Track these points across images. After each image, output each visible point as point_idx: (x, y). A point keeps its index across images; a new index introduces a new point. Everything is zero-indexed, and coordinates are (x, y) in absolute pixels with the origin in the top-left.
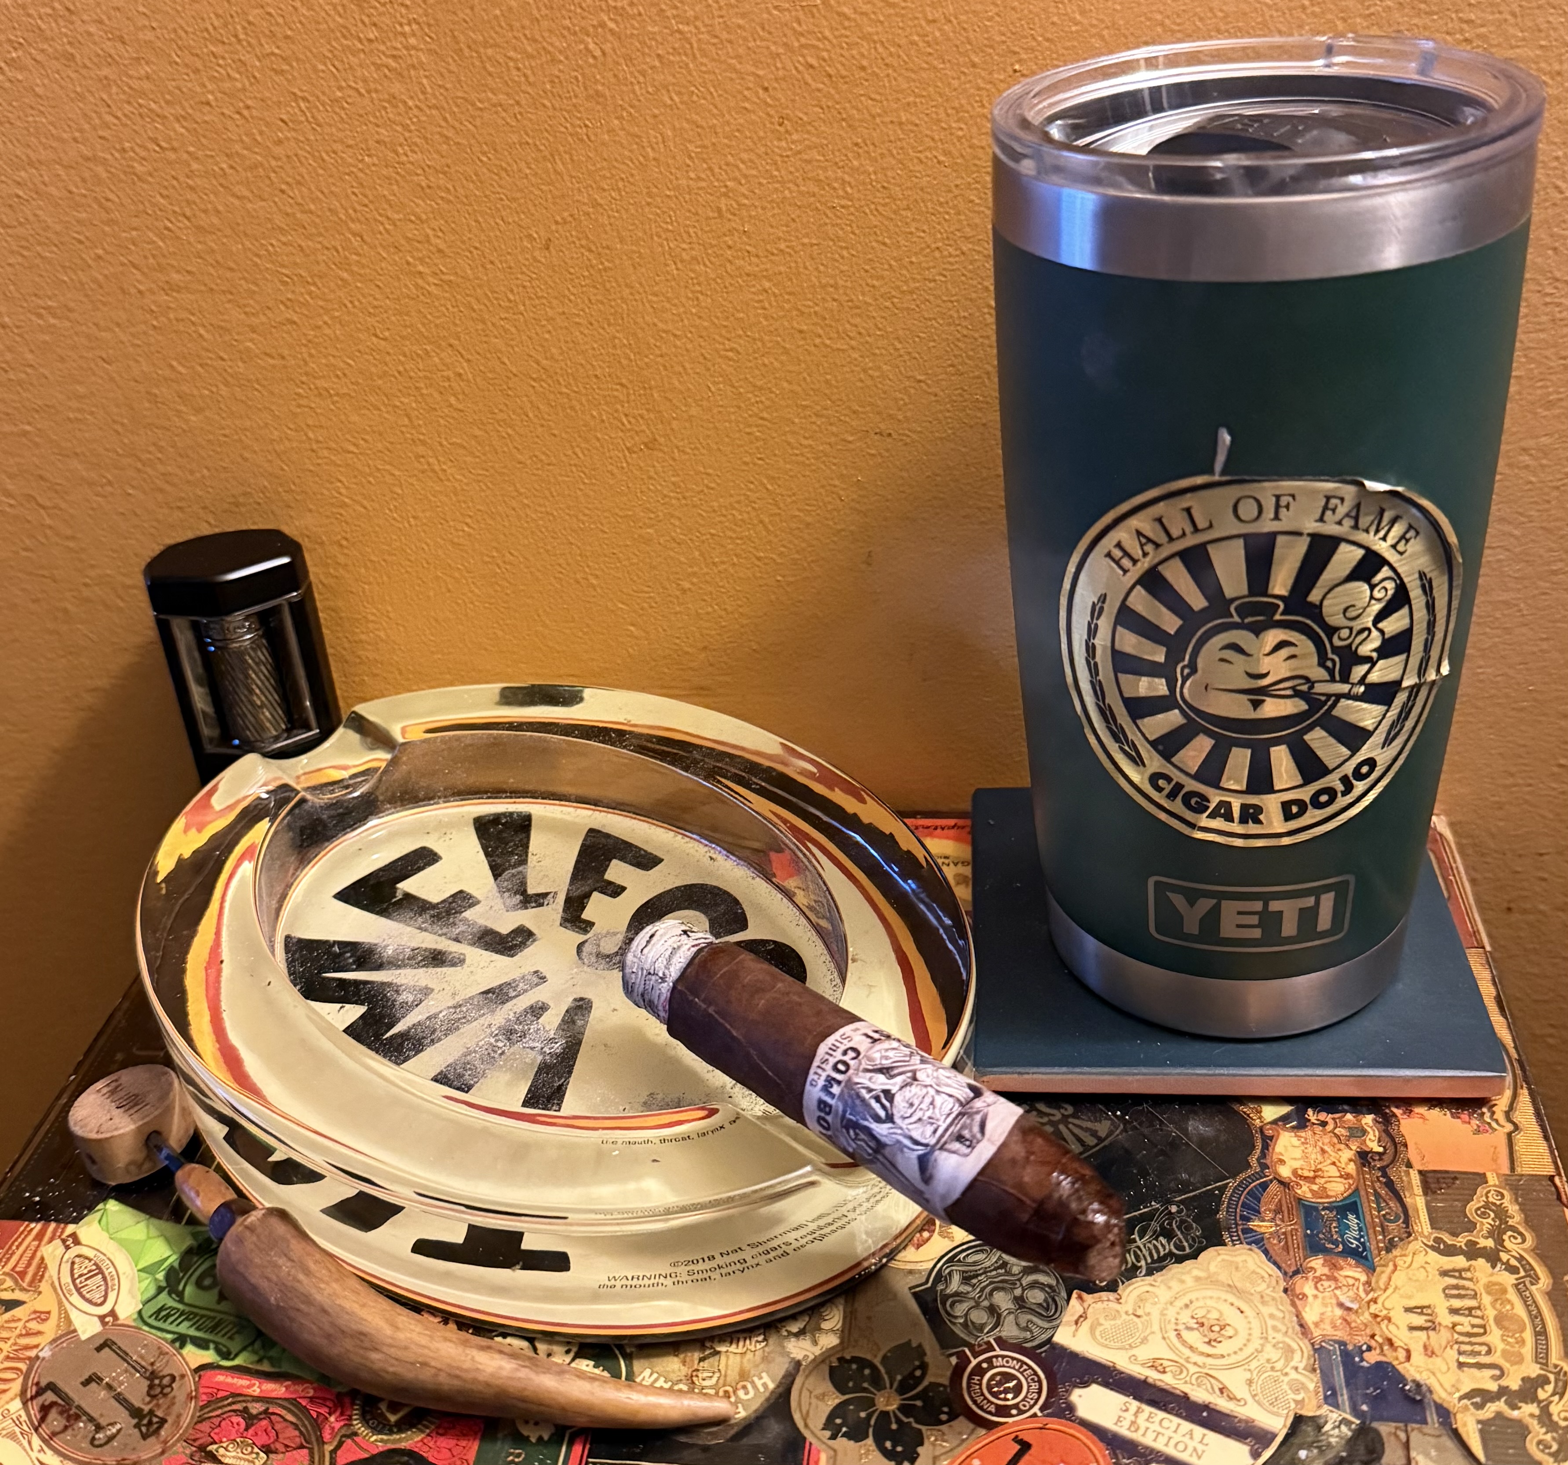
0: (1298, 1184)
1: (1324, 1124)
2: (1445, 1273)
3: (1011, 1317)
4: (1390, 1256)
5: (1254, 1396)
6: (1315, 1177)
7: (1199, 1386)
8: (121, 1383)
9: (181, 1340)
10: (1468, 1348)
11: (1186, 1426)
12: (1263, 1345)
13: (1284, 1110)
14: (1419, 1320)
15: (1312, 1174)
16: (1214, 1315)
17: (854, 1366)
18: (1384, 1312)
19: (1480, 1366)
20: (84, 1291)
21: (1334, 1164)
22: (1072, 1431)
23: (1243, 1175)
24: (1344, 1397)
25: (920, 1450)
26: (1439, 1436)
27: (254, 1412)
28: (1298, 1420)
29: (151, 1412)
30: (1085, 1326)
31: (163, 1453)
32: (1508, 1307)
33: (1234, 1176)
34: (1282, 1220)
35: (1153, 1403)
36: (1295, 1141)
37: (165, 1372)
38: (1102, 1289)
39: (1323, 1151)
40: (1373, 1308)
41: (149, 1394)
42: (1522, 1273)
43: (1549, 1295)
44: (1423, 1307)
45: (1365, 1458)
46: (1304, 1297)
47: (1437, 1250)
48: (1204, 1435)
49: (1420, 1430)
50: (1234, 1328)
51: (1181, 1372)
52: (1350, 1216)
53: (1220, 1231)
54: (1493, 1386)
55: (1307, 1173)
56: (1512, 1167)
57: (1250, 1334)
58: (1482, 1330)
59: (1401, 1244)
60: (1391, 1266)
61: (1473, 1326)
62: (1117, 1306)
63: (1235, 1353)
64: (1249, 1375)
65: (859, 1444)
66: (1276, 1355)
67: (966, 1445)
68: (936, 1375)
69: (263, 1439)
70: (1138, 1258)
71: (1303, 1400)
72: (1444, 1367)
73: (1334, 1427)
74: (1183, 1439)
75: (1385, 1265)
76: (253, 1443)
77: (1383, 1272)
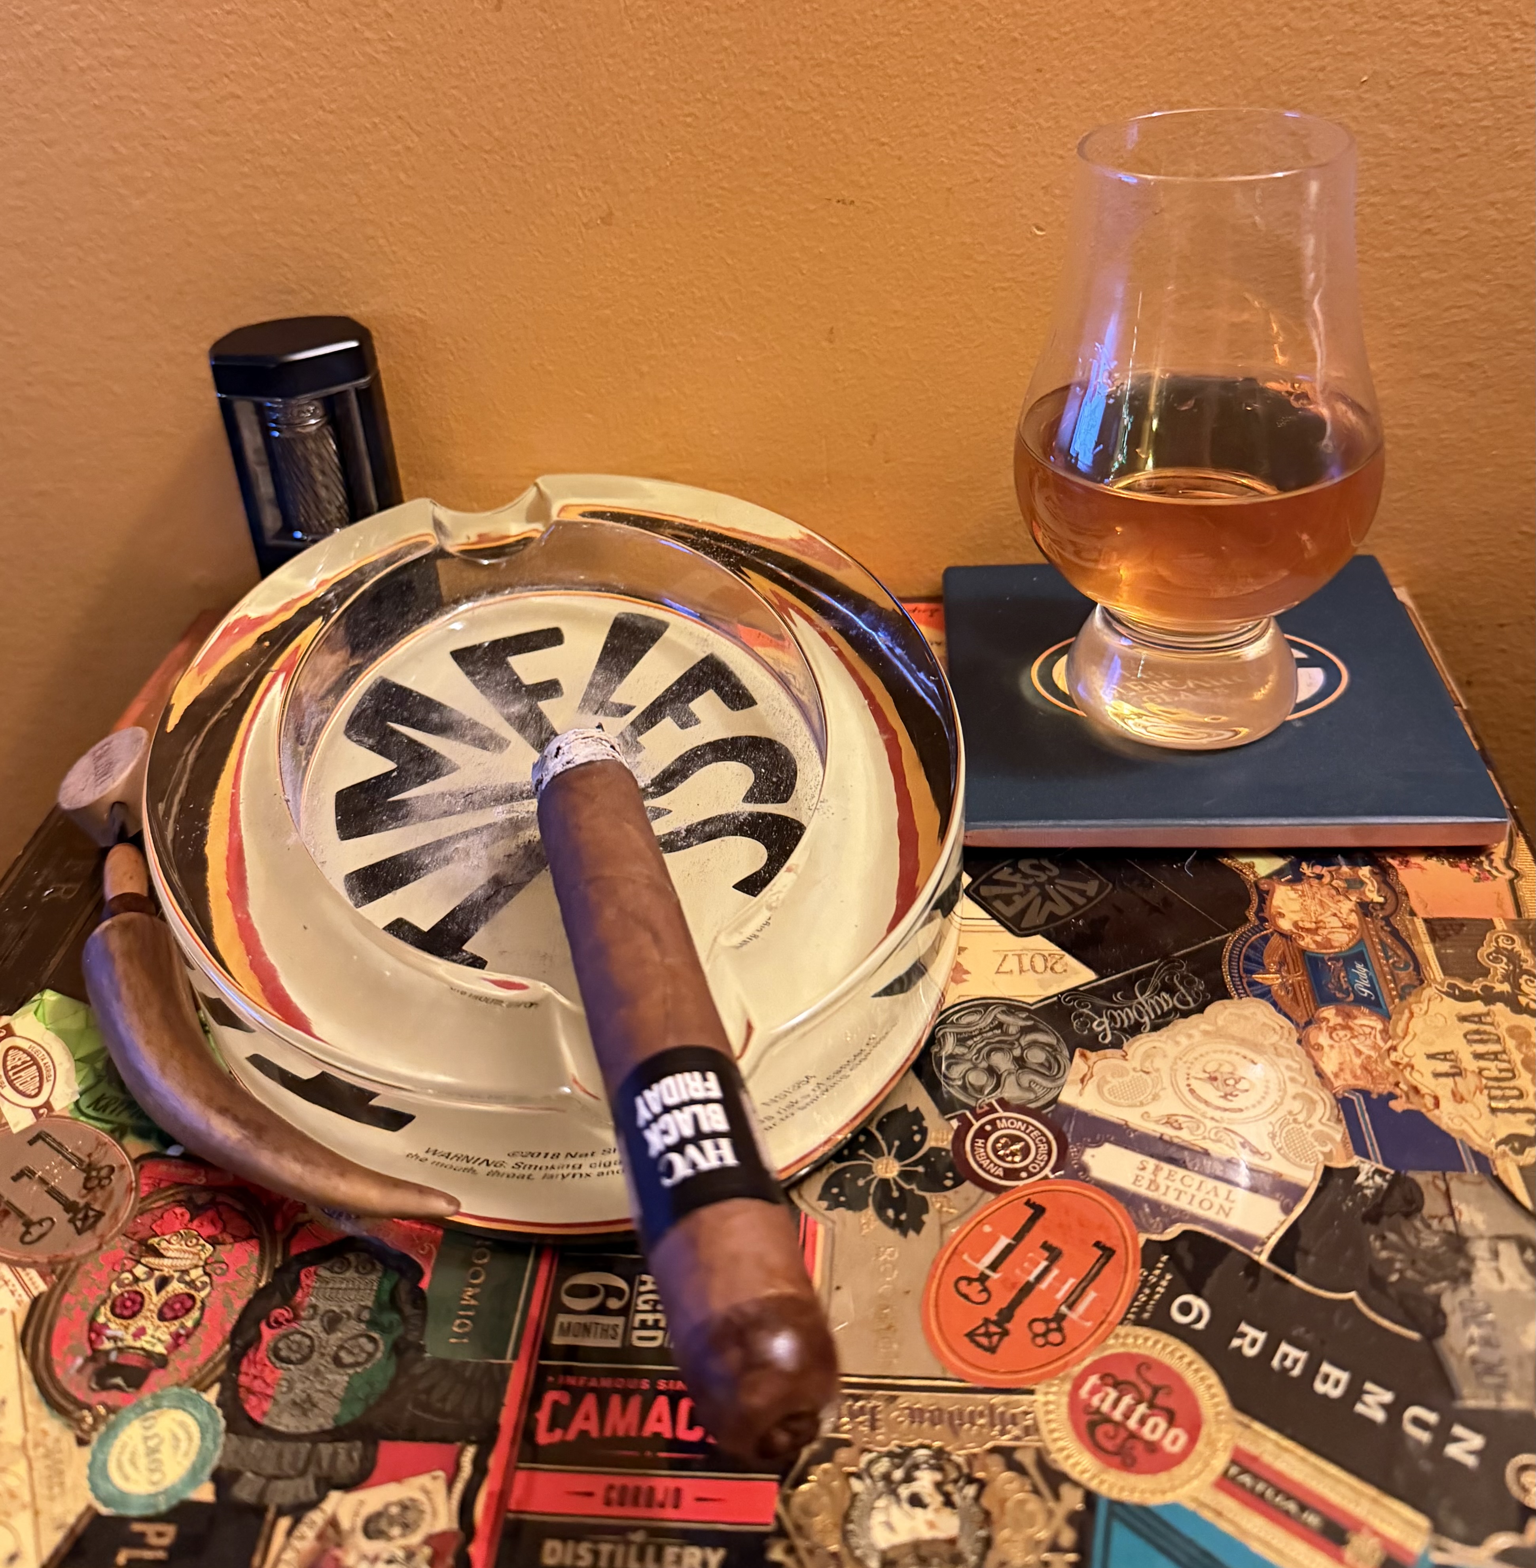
0: (1300, 936)
1: (1320, 877)
3: (1012, 1078)
4: (1405, 1003)
5: (1279, 1150)
6: (1317, 929)
7: (1219, 1140)
8: (54, 1177)
9: (122, 1130)
10: (1498, 1093)
11: (1210, 1183)
12: (1282, 1098)
13: (1278, 863)
14: (1443, 1067)
15: (1312, 926)
16: (1227, 1068)
18: (1406, 1060)
19: (1513, 1111)
21: (1335, 915)
23: (1242, 929)
24: (1373, 1149)
25: (925, 1218)
26: (1481, 1184)
27: (200, 1202)
28: (1328, 1172)
29: (88, 1206)
30: (1092, 1084)
31: (100, 1247)
33: (1233, 929)
34: (1288, 972)
35: (1172, 1161)
36: (1292, 895)
38: (1106, 1047)
39: (1322, 904)
40: (1394, 1056)
41: (85, 1187)
44: (1445, 1054)
45: (1404, 1209)
46: (1320, 1048)
47: (1453, 996)
48: (1230, 1192)
49: (1460, 1179)
50: (1250, 1082)
51: (1198, 1128)
52: (1358, 966)
53: (1224, 985)
54: (1529, 1131)
55: (1308, 925)
56: (1519, 913)
57: (1267, 1087)
58: (1510, 1075)
59: (1414, 991)
60: (1407, 1014)
61: (1501, 1071)
62: (1124, 1063)
63: (1254, 1106)
64: (1270, 1128)
65: (858, 1214)
66: (1297, 1106)
67: (975, 1211)
68: (937, 1140)
69: (209, 1230)
70: (1141, 1015)
71: (1331, 1152)
72: (1476, 1114)
73: (1367, 1179)
74: (1207, 1196)
75: (1401, 1013)
76: (199, 1235)
77: (1399, 1020)
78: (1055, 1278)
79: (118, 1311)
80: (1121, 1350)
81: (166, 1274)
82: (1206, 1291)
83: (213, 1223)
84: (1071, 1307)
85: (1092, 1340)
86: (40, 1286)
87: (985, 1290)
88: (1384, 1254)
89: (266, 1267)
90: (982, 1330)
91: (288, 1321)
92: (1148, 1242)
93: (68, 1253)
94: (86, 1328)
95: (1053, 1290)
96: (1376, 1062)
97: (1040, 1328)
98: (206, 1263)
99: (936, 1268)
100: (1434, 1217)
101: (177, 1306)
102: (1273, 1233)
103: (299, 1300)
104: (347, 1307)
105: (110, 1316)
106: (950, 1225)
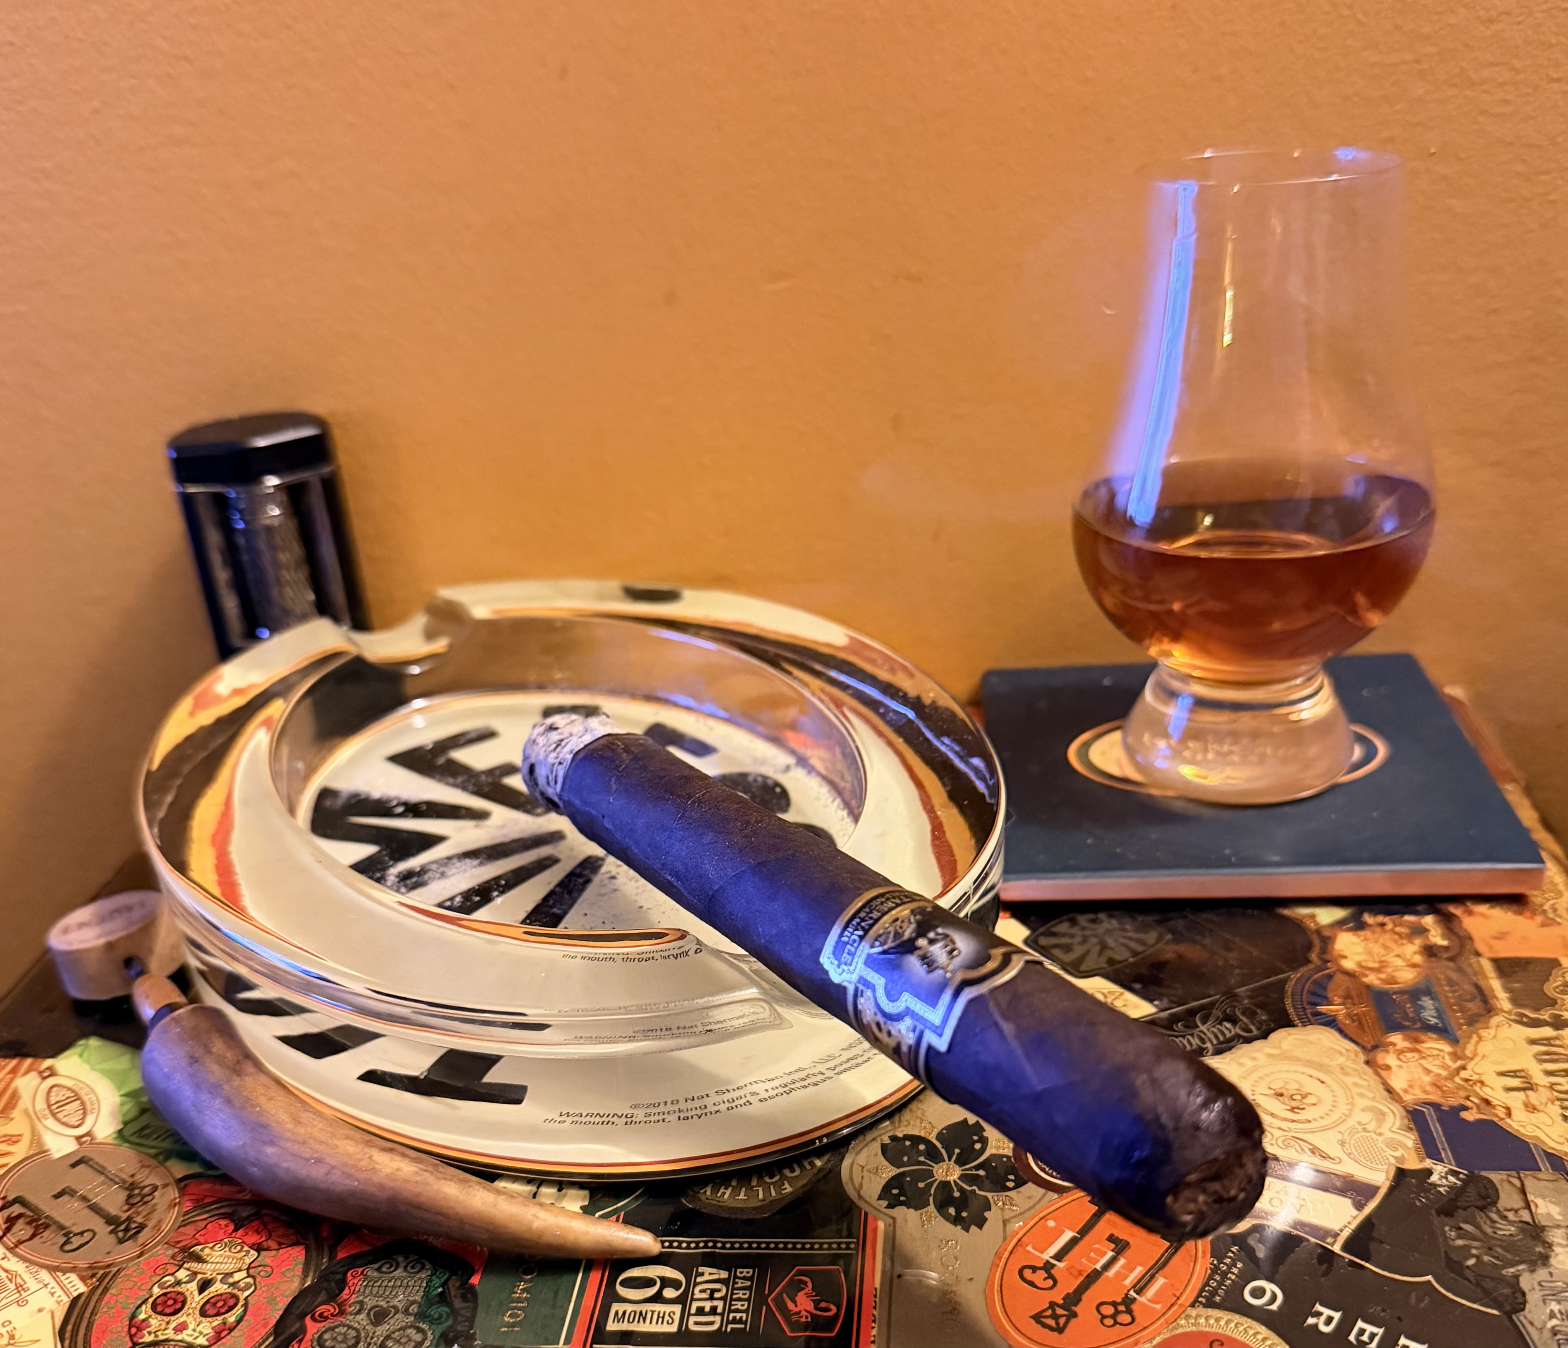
0: (1364, 973)
1: (1383, 925)
4: (1472, 1028)
5: (1349, 1155)
6: (1381, 967)
7: (1287, 1146)
9: (165, 1154)
11: (1279, 1184)
12: (1350, 1110)
13: (1340, 913)
14: (1515, 1082)
15: (1376, 965)
16: (1293, 1086)
17: (908, 1143)
18: (1476, 1077)
20: (60, 1116)
21: (1398, 956)
23: (1304, 969)
24: (1446, 1153)
25: (987, 1214)
26: (1556, 1181)
27: (245, 1214)
28: (1401, 1173)
29: (129, 1219)
33: (1294, 969)
34: (1353, 1003)
36: (1355, 939)
37: (146, 1183)
39: (1385, 947)
40: (1464, 1074)
44: (1515, 1071)
45: (1479, 1203)
46: (1388, 1067)
47: (1521, 1023)
48: (1300, 1191)
49: (1535, 1178)
50: (1316, 1096)
52: (1424, 998)
53: (1287, 1015)
55: (1371, 965)
57: (1335, 1101)
59: (1482, 1019)
60: (1475, 1038)
63: (1322, 1117)
64: (1340, 1137)
65: (919, 1212)
66: (1366, 1117)
67: (1037, 1208)
68: (998, 1148)
69: (254, 1238)
70: (1203, 1041)
71: (1403, 1156)
72: (1549, 1122)
73: (1440, 1179)
74: (1276, 1195)
75: (1471, 1037)
76: (243, 1242)
77: (1468, 1043)
78: (1123, 1267)
79: (159, 1308)
80: (1194, 1328)
81: (209, 1276)
82: (1277, 1277)
83: (258, 1232)
84: (1139, 1292)
85: (1162, 1320)
86: (79, 1288)
87: (1051, 1276)
88: (1460, 1242)
89: (312, 1268)
90: (1049, 1312)
91: (332, 1315)
94: (126, 1322)
95: (1122, 1276)
96: (1446, 1079)
97: (1108, 1310)
98: (250, 1267)
99: (1000, 1258)
100: (1509, 1210)
101: (220, 1304)
102: (1345, 1226)
103: (345, 1297)
104: (395, 1302)
105: (150, 1312)
106: (1013, 1220)
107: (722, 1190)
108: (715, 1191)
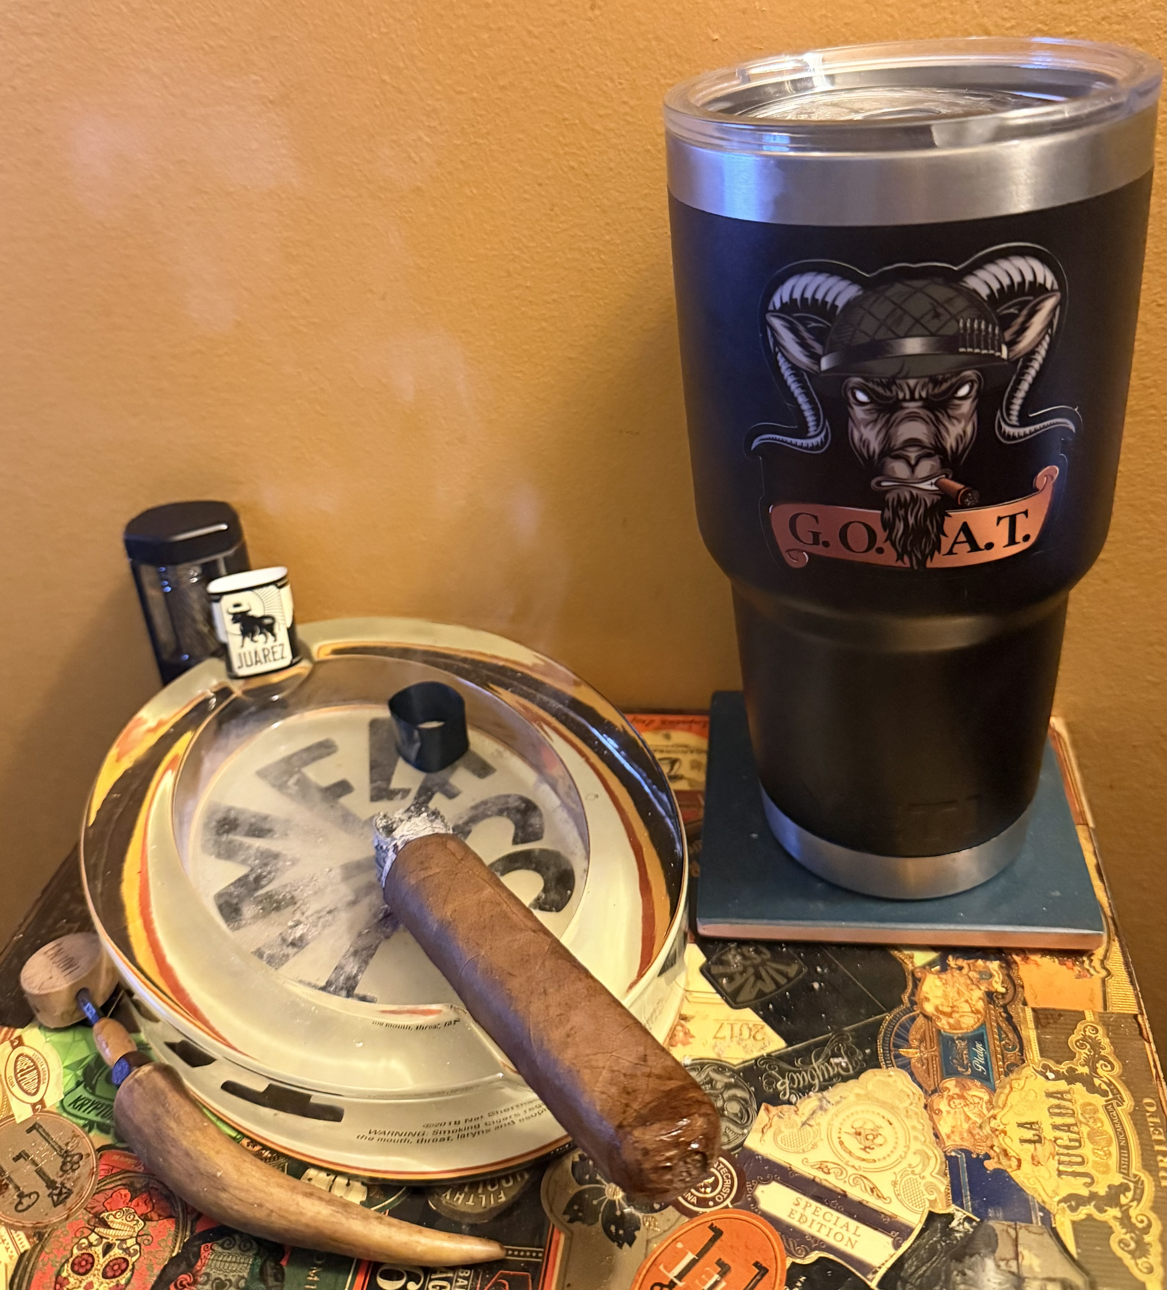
0: (938, 1018)
1: (960, 968)
2: (1050, 1095)
4: (1007, 1079)
5: (897, 1196)
6: (952, 1012)
7: (856, 1185)
9: (90, 1125)
10: (1066, 1159)
11: (844, 1219)
12: (906, 1153)
13: (932, 956)
14: (1029, 1134)
15: (949, 1010)
16: (870, 1126)
18: (1002, 1127)
19: (1075, 1174)
20: (23, 1084)
21: (967, 1001)
22: (754, 1221)
23: (896, 1011)
24: (967, 1201)
25: (637, 1233)
26: (1041, 1234)
27: (138, 1186)
28: (931, 1216)
30: (769, 1134)
32: (1099, 1125)
33: (889, 1010)
34: (925, 1048)
35: (819, 1199)
36: (938, 983)
37: (75, 1152)
38: (784, 1103)
39: (959, 991)
40: (993, 1123)
41: (61, 1169)
42: (1111, 1096)
43: (1133, 1115)
44: (1031, 1124)
45: (982, 1251)
46: (940, 1111)
47: (1045, 1075)
48: (857, 1227)
49: (1026, 1228)
50: (884, 1137)
51: (842, 1173)
52: (978, 1046)
53: (877, 1056)
54: (1085, 1192)
55: (945, 1009)
56: (1105, 1007)
57: (896, 1143)
58: (1077, 1144)
59: (1016, 1069)
60: (1008, 1088)
61: (1071, 1140)
62: (794, 1117)
64: (894, 1177)
65: (590, 1227)
66: (914, 1160)
67: (672, 1231)
69: (143, 1209)
70: (813, 1078)
71: (936, 1200)
72: (1047, 1175)
73: (959, 1224)
74: (841, 1230)
75: (1004, 1087)
76: (136, 1212)
77: (1001, 1093)
79: (76, 1268)
81: (110, 1241)
83: (146, 1203)
86: (26, 1245)
88: (962, 1287)
89: (179, 1240)
91: (189, 1284)
92: (793, 1264)
93: (46, 1221)
94: (54, 1279)
96: (979, 1127)
98: (138, 1236)
99: (640, 1275)
100: (1003, 1260)
101: (116, 1267)
102: (883, 1264)
103: (198, 1268)
104: (230, 1276)
105: (70, 1271)
106: (654, 1241)
107: (458, 1195)
108: (453, 1195)
